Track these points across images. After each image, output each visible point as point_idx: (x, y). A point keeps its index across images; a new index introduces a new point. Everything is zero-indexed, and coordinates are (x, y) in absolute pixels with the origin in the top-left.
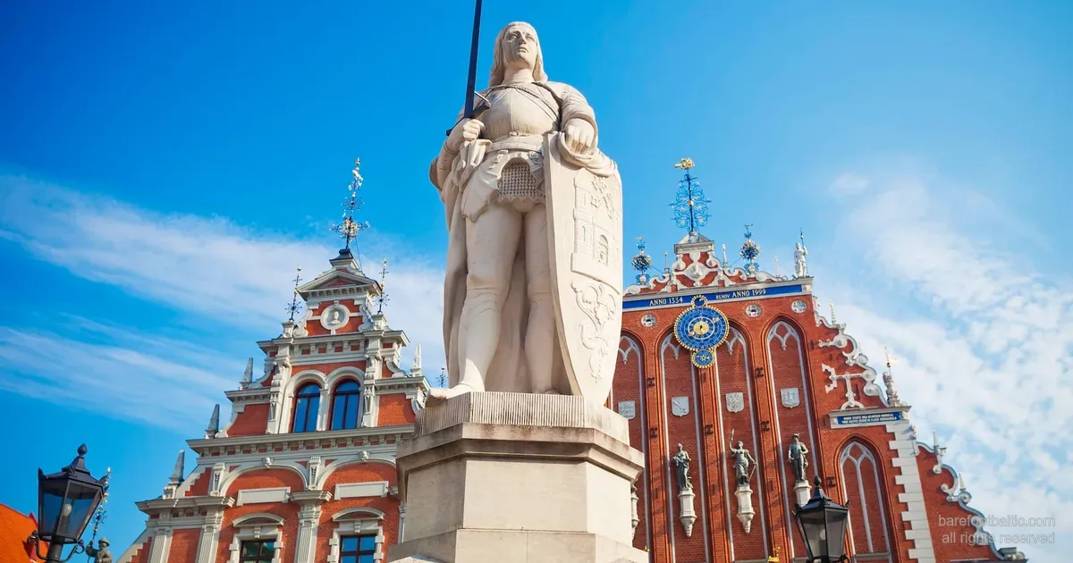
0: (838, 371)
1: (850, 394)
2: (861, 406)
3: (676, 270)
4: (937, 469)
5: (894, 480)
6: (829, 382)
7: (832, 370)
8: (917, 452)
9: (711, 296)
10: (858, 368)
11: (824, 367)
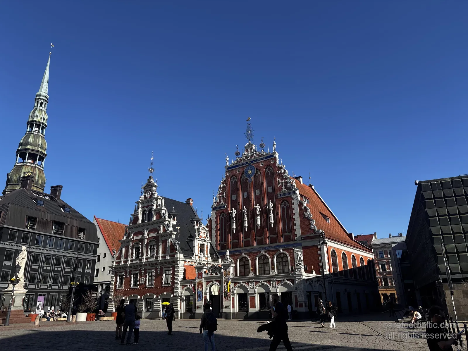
0: (282, 180)
1: (284, 187)
2: (286, 190)
3: (245, 155)
4: (303, 207)
5: (293, 217)
6: (279, 184)
7: (280, 180)
8: (299, 203)
9: (252, 162)
10: (286, 179)
11: (278, 179)
